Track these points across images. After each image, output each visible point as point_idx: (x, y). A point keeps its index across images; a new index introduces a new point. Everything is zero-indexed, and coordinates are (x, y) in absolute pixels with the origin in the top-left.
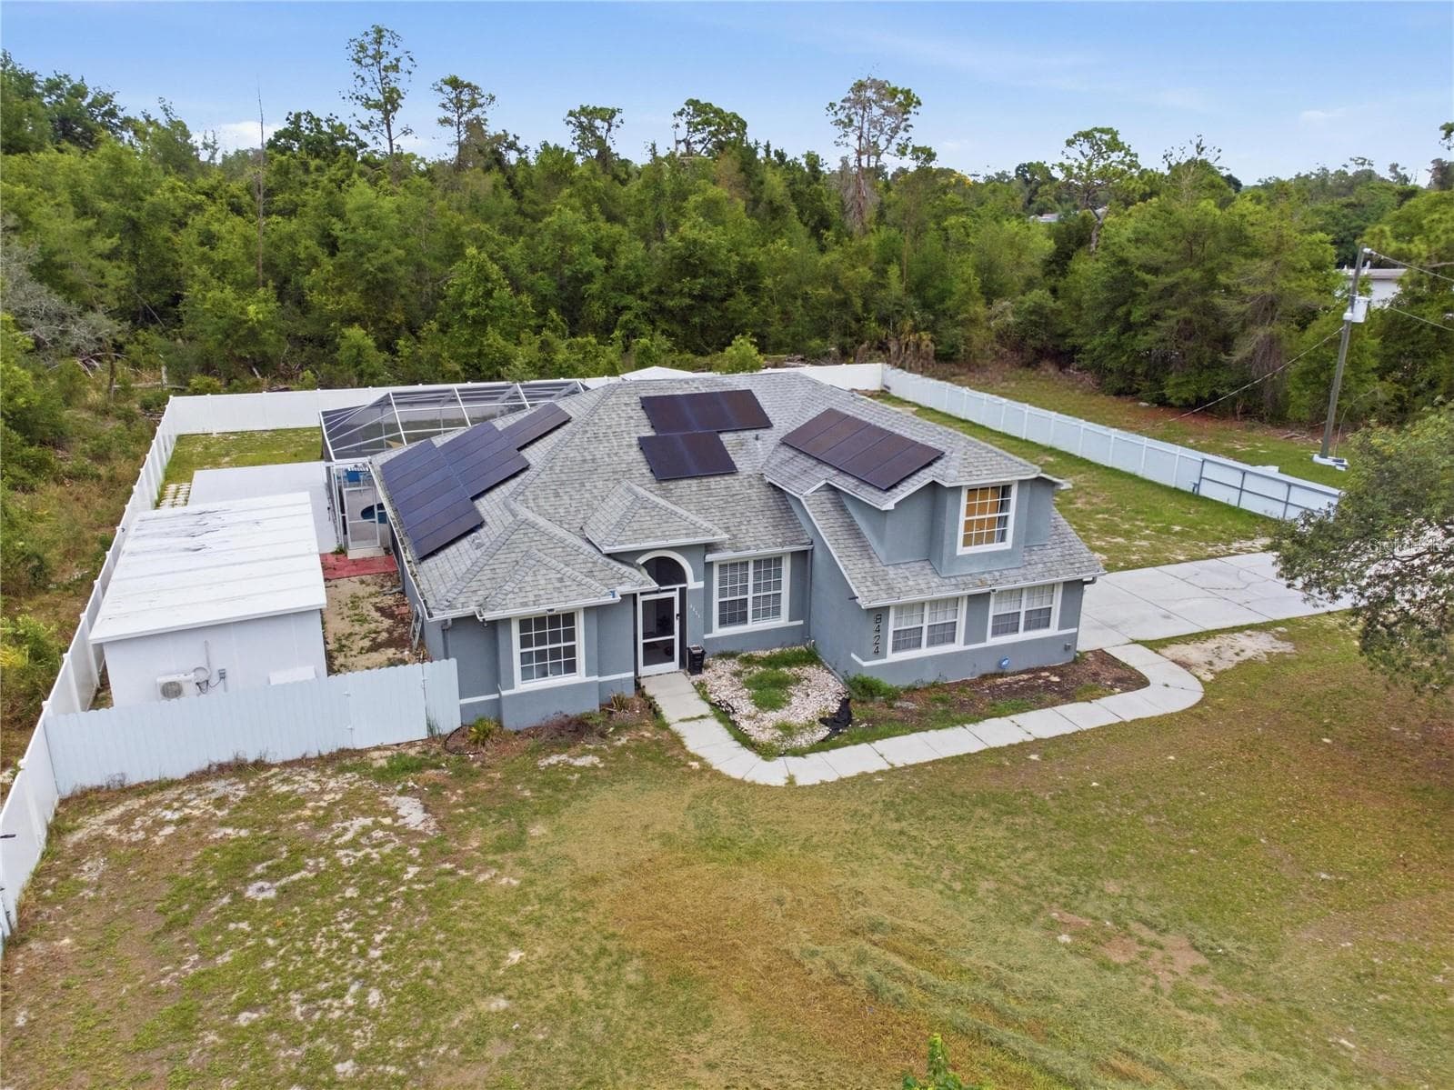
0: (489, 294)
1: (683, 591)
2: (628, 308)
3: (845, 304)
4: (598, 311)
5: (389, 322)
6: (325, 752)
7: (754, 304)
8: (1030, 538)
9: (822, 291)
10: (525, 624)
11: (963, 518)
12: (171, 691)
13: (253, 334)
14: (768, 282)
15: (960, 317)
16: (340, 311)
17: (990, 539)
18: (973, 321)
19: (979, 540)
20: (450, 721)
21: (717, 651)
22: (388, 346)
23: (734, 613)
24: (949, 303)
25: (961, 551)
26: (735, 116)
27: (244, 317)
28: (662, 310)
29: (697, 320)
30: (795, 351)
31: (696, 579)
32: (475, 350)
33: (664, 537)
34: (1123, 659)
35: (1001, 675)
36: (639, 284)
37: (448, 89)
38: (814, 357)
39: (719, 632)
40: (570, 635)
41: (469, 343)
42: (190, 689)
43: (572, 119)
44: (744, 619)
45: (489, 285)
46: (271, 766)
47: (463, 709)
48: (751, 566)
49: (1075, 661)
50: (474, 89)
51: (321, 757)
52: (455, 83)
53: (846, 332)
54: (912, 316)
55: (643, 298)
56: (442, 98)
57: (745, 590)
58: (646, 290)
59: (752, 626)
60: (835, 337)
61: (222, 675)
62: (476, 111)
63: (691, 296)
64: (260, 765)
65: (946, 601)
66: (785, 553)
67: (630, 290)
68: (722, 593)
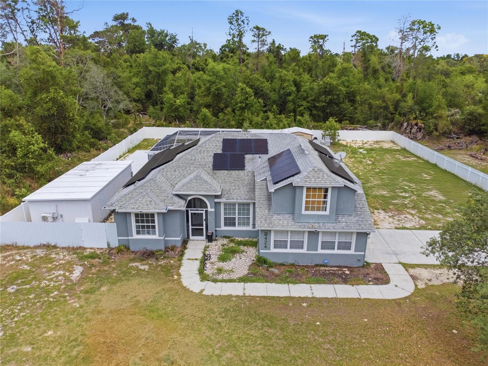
0: (247, 99)
1: (206, 211)
2: (302, 105)
3: (386, 108)
4: (290, 106)
5: (219, 107)
6: (75, 247)
7: (351, 106)
8: (338, 212)
9: (377, 102)
10: (137, 215)
11: (304, 199)
12: (45, 219)
13: (177, 109)
14: (358, 98)
15: (434, 115)
16: (204, 103)
17: (318, 209)
18: (441, 117)
19: (313, 209)
20: (115, 244)
21: (223, 235)
22: (216, 115)
23: (230, 222)
24: (431, 110)
25: (304, 212)
26: (374, 36)
27: (174, 103)
28: (315, 107)
29: (328, 111)
30: (364, 124)
31: (211, 208)
32: (241, 118)
33: (197, 191)
34: (386, 270)
35: (324, 266)
36: (308, 97)
37: (255, 30)
38: (370, 127)
39: (223, 228)
40: (153, 221)
41: (240, 116)
42: (50, 219)
43: (311, 39)
44: (234, 225)
45: (247, 96)
46: (58, 248)
47: (119, 240)
48: (237, 205)
49: (363, 266)
50: (264, 30)
51: (73, 248)
52: (258, 28)
53: (386, 118)
54: (416, 114)
55: (308, 102)
56: (253, 33)
57: (234, 214)
58: (309, 99)
59: (237, 228)
60: (381, 119)
61: (62, 216)
62: (264, 37)
63: (325, 102)
64: (55, 247)
65: (299, 232)
66: (251, 203)
67: (304, 99)
68: (225, 214)
